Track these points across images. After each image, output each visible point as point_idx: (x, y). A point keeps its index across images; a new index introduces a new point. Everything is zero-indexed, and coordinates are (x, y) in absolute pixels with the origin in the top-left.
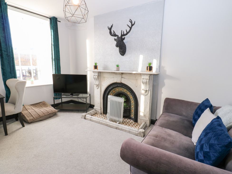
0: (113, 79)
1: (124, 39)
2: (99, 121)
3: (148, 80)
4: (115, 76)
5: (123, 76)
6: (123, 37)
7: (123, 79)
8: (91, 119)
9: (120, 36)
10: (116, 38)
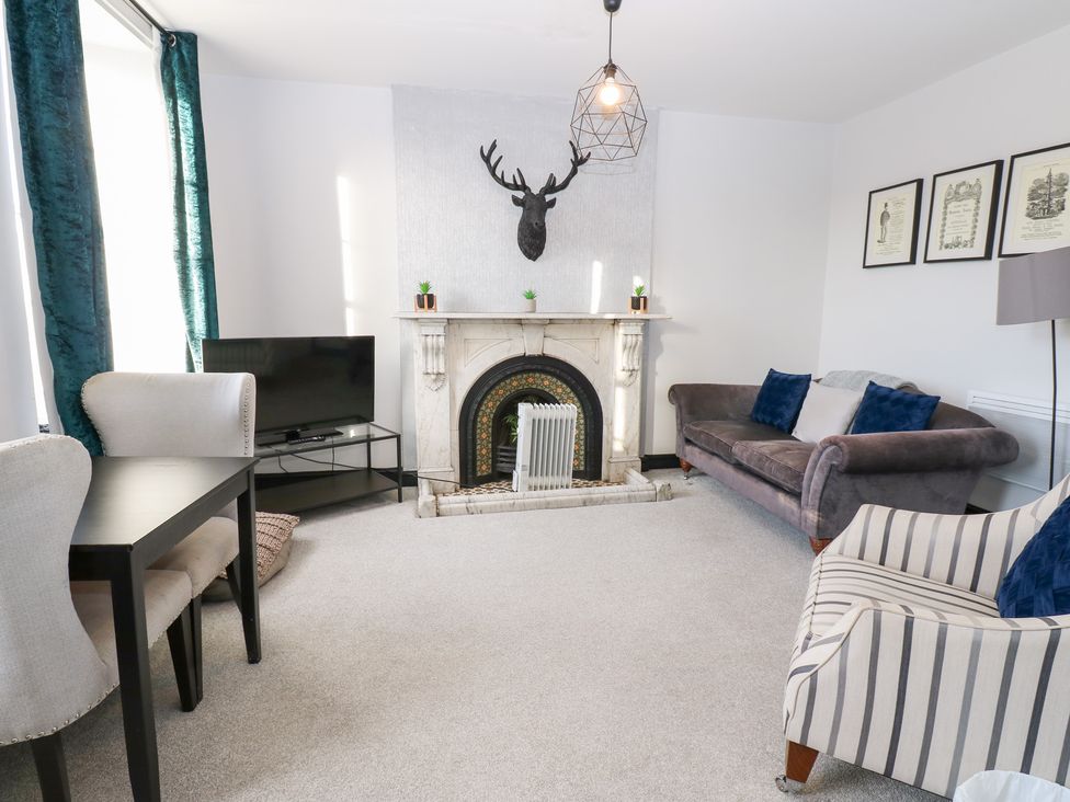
0: (507, 344)
1: (552, 203)
2: (512, 502)
3: (640, 338)
4: (515, 331)
5: (551, 330)
6: (548, 198)
7: (548, 342)
8: (472, 504)
9: (536, 191)
10: (520, 195)
